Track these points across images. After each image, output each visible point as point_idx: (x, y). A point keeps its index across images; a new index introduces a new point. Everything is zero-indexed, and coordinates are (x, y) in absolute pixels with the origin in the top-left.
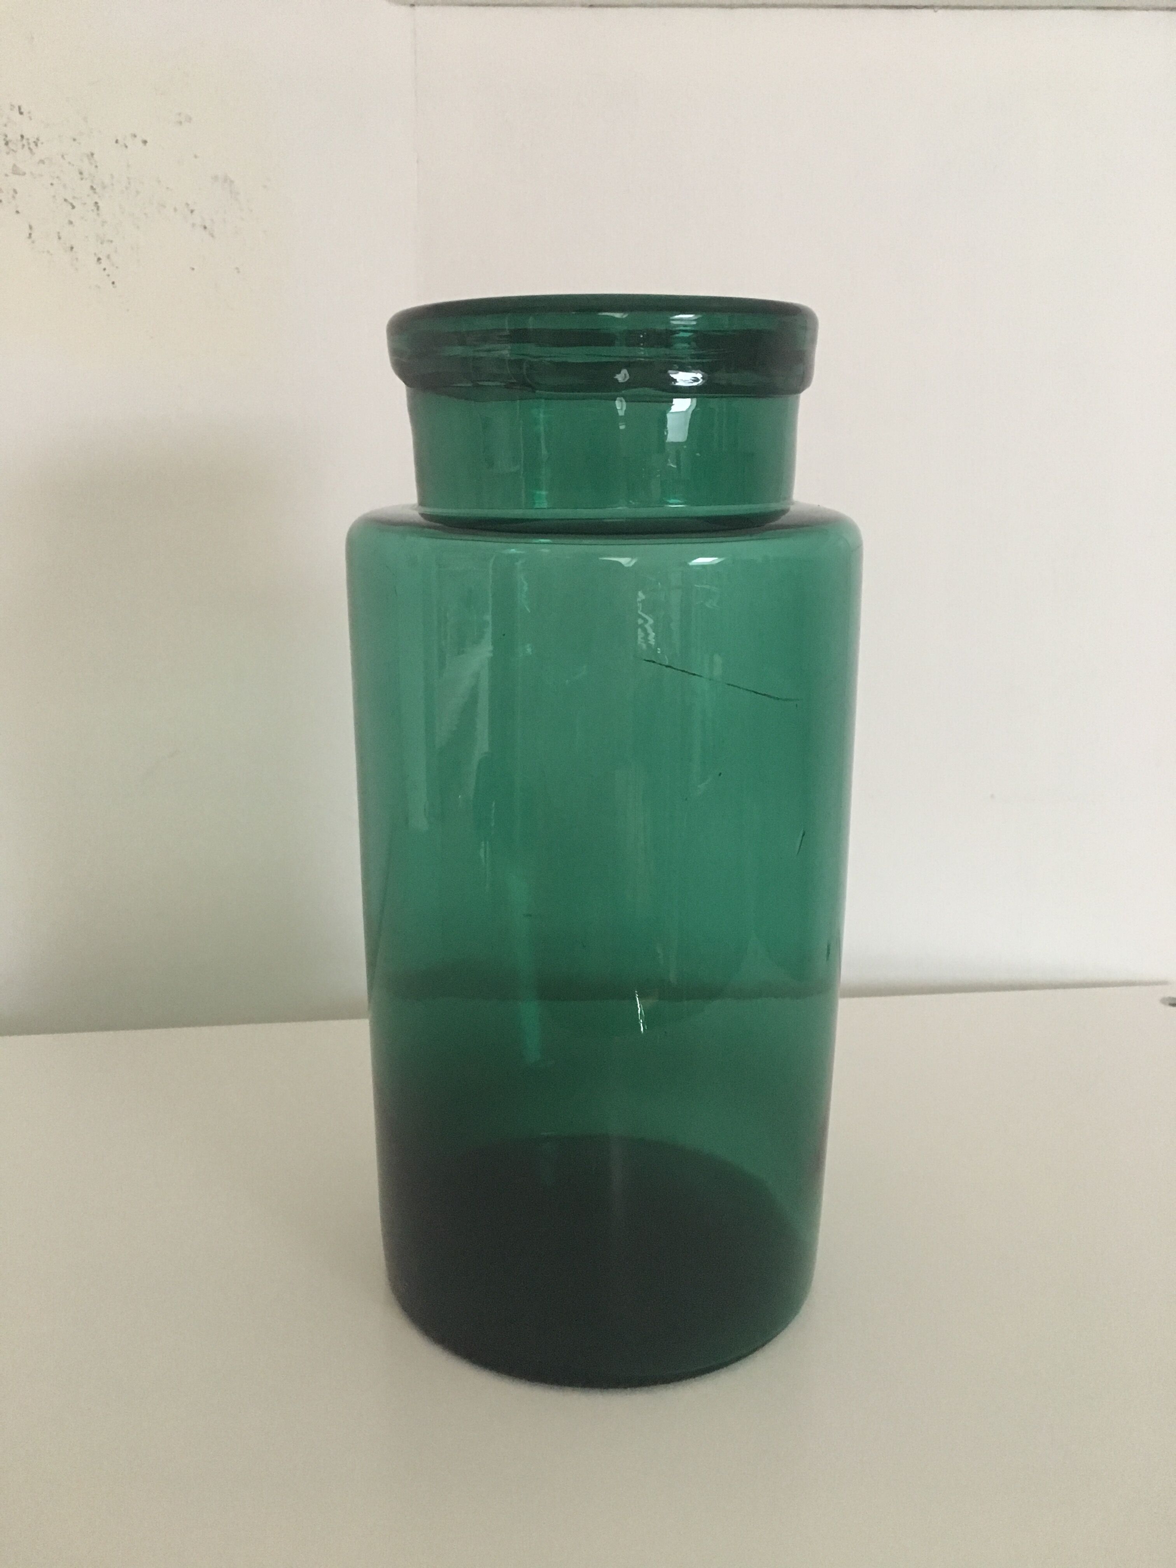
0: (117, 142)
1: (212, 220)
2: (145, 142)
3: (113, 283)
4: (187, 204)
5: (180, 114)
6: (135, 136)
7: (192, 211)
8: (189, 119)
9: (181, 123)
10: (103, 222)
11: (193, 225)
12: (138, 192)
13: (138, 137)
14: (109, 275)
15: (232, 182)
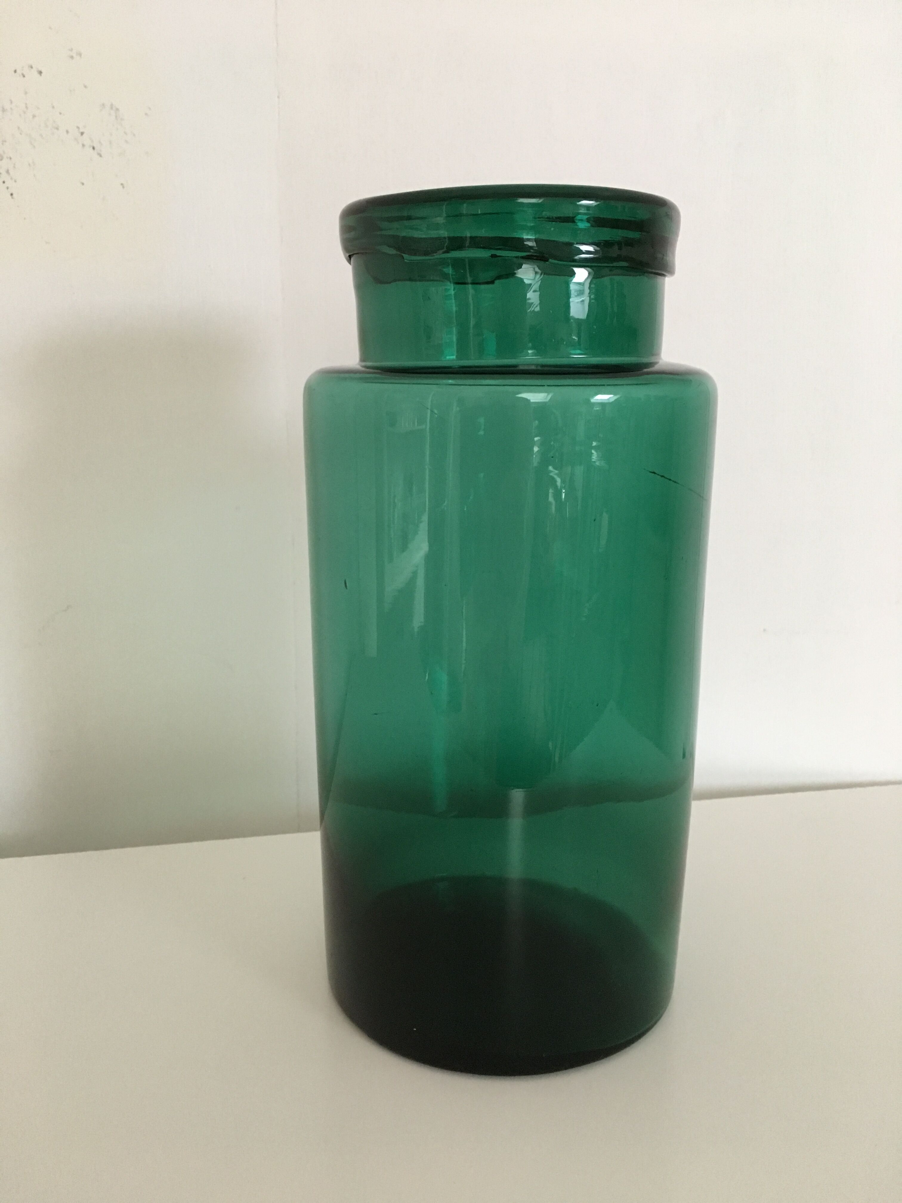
0: (15, 71)
1: (100, 142)
2: (40, 73)
3: (12, 194)
4: (78, 128)
5: (71, 50)
6: (32, 67)
7: (82, 134)
8: (80, 54)
9: (72, 57)
10: (3, 141)
11: (83, 145)
12: (34, 116)
13: (34, 68)
14: (8, 188)
15: (117, 109)
